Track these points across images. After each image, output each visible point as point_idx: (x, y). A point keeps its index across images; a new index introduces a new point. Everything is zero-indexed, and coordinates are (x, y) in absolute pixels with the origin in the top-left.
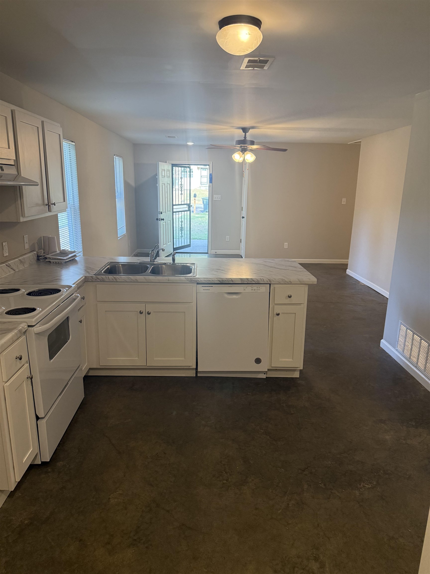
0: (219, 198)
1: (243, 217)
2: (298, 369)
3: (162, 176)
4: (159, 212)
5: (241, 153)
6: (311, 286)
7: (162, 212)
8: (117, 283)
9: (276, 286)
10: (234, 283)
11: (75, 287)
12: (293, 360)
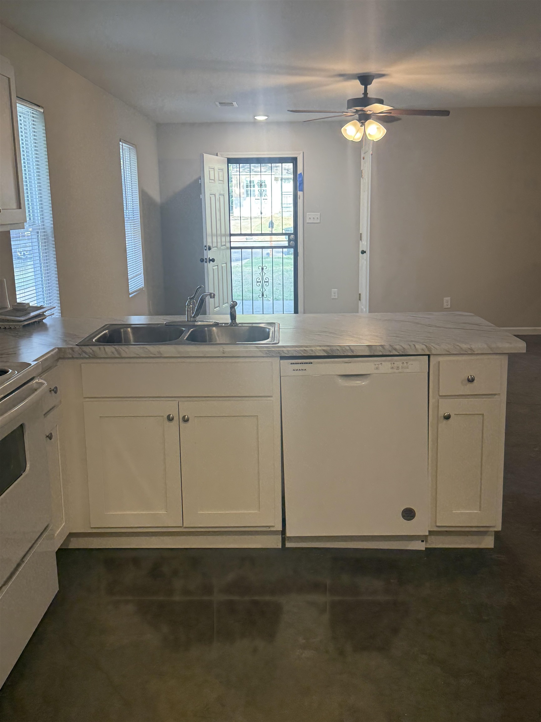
0: (317, 218)
1: (363, 252)
2: (491, 529)
3: (210, 179)
4: (205, 246)
5: (359, 124)
6: (513, 358)
7: (211, 245)
8: (124, 361)
9: (441, 359)
10: (355, 354)
11: (37, 366)
12: (480, 510)
